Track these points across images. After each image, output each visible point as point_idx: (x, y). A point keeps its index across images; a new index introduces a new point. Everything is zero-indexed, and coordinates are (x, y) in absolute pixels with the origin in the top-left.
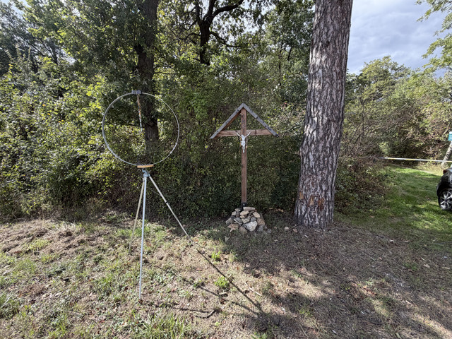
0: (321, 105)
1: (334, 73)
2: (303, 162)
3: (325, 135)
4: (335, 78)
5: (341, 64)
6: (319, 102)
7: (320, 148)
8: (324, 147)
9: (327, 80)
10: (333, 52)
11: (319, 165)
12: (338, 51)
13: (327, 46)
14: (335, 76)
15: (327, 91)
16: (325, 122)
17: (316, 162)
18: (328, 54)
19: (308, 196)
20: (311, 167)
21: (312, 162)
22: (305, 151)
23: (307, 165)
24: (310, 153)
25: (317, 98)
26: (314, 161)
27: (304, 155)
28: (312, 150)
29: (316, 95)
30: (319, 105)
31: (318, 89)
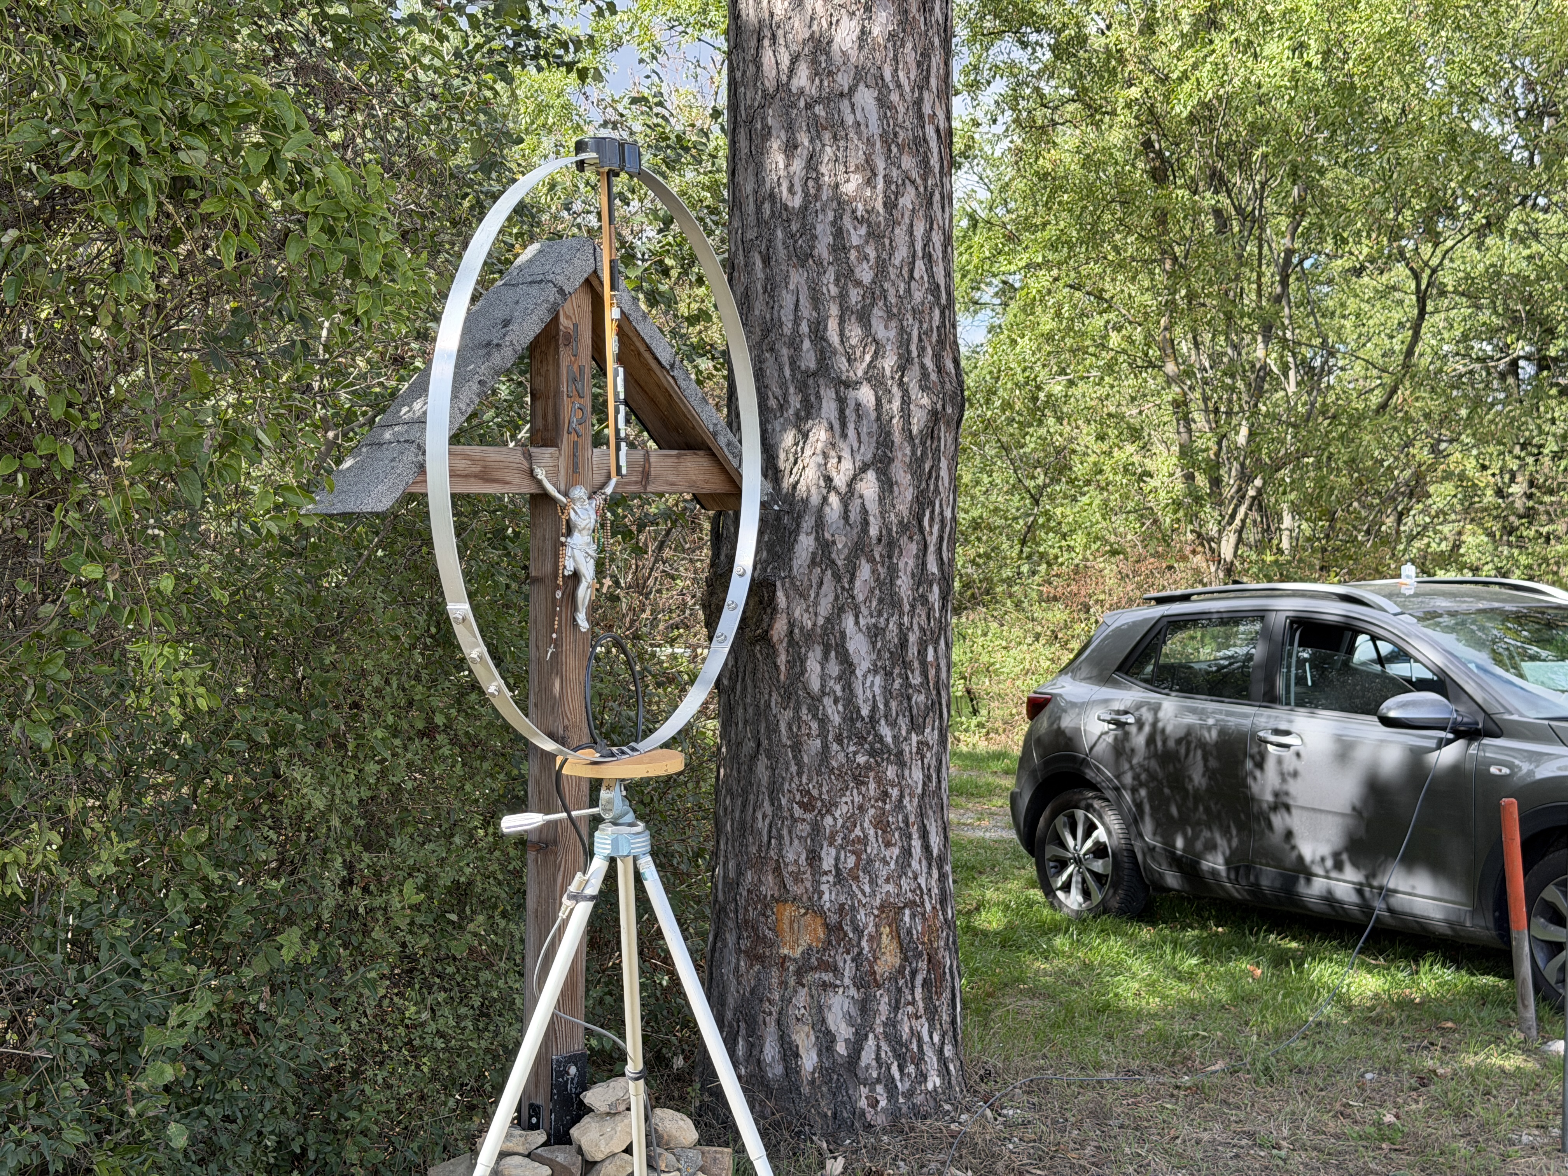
1: (931, 134)
8: (919, 574)
14: (934, 147)
19: (861, 916)
20: (865, 712)
21: (865, 676)
22: (812, 609)
23: (836, 702)
24: (849, 622)
25: (860, 261)
26: (876, 672)
27: (809, 636)
28: (861, 598)
29: (855, 241)
30: (878, 312)
31: (860, 207)
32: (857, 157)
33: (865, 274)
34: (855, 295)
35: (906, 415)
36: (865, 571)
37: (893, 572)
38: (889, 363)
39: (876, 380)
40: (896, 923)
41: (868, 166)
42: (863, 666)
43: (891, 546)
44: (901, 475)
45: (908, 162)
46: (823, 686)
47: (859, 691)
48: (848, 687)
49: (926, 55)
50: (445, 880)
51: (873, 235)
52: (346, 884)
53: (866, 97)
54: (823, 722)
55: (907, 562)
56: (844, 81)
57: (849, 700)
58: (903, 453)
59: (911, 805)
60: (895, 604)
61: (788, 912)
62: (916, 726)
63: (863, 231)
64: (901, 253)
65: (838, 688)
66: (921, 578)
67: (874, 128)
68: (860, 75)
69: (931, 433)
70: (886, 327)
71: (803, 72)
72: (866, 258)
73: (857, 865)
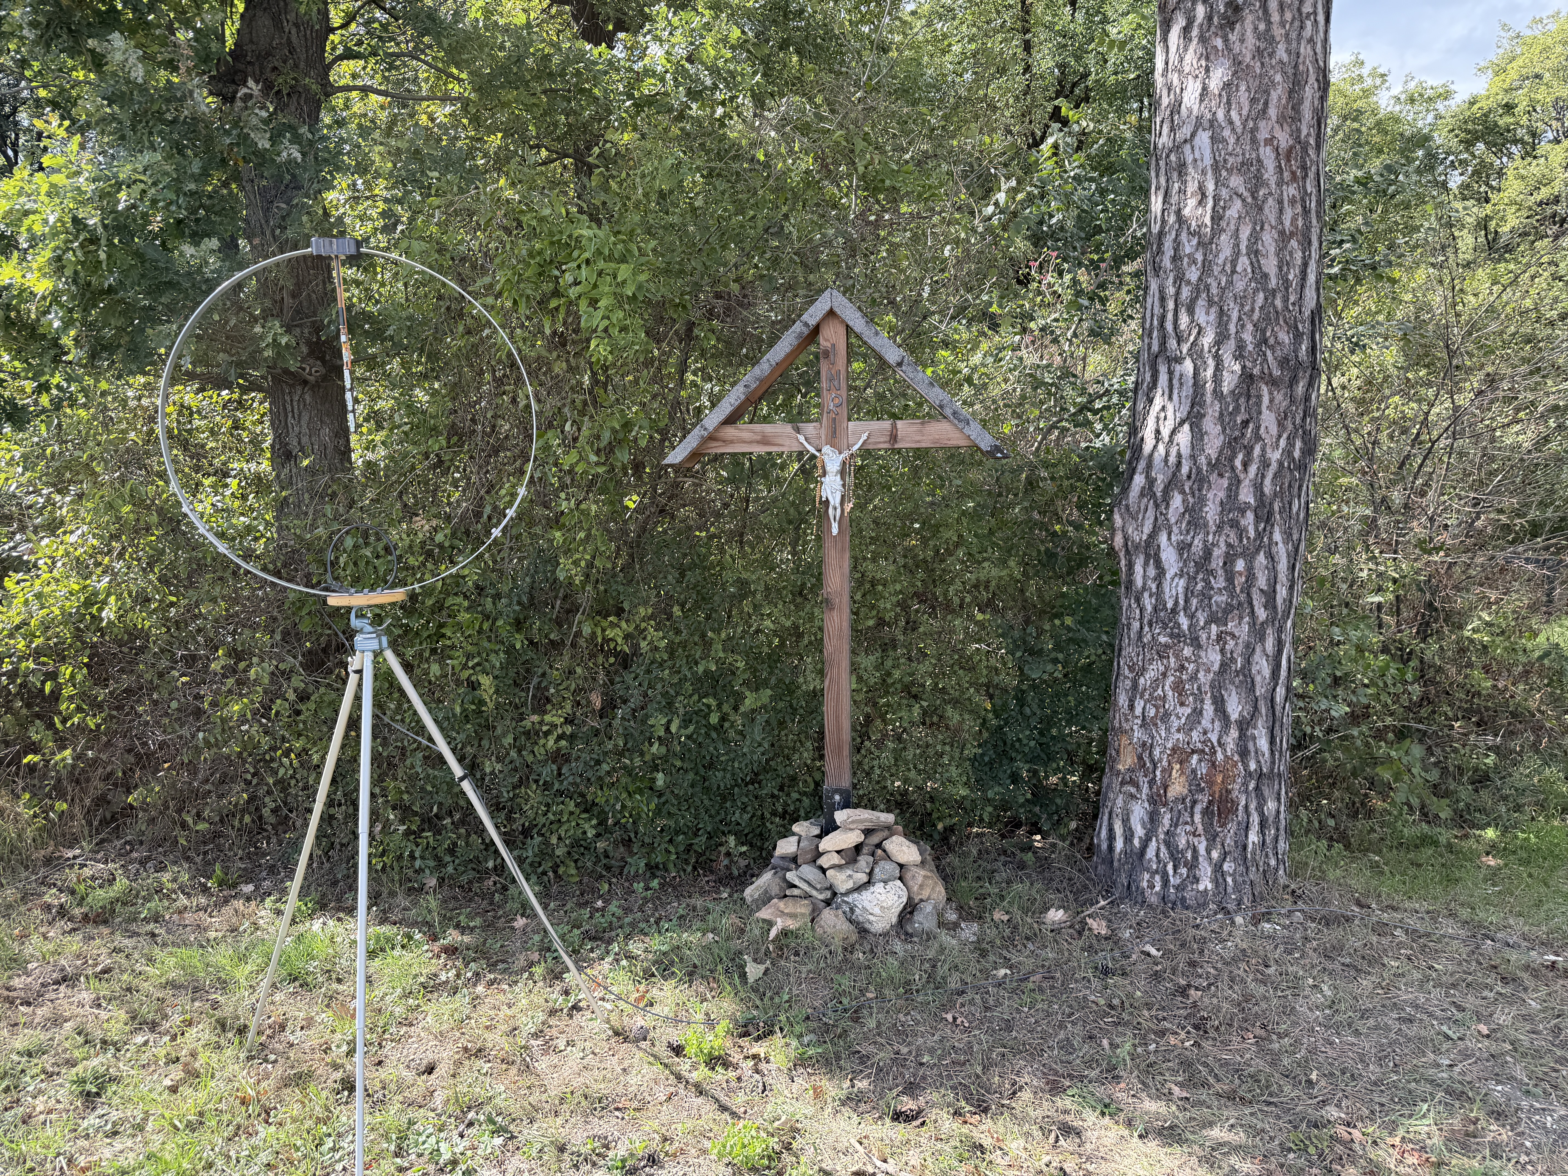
0: (1210, 302)
1: (1267, 154)
2: (1130, 583)
3: (1232, 444)
4: (1270, 174)
5: (1296, 108)
6: (1199, 288)
7: (1211, 512)
8: (1230, 503)
9: (1236, 181)
10: (1259, 53)
11: (1205, 596)
12: (1281, 52)
13: (1231, 25)
14: (1270, 164)
15: (1236, 234)
16: (1229, 383)
17: (1192, 579)
18: (1237, 62)
19: (1157, 752)
20: (1170, 605)
21: (1173, 579)
22: (1139, 528)
23: (1151, 596)
24: (1163, 538)
25: (1189, 265)
26: (1181, 576)
27: (1137, 547)
28: (1173, 520)
29: (1188, 250)
30: (1201, 303)
31: (1194, 223)
32: (1192, 187)
33: (1193, 275)
34: (1186, 292)
35: (1217, 378)
36: (1177, 501)
37: (1202, 501)
38: (1208, 340)
39: (1196, 355)
40: (1184, 763)
41: (1201, 192)
42: (1172, 571)
43: (1201, 481)
44: (1211, 426)
46: (1145, 584)
47: (1167, 590)
48: (1160, 586)
54: (1142, 610)
55: (1216, 494)
56: (1188, 130)
57: (1159, 594)
58: (1212, 410)
59: (1205, 678)
61: (1124, 740)
62: (1215, 620)
63: (1195, 242)
65: (1154, 587)
66: (1232, 506)
67: (1208, 161)
68: (1199, 123)
69: (1245, 392)
70: (1207, 313)
71: (1165, 131)
72: (1195, 262)
73: (1156, 715)
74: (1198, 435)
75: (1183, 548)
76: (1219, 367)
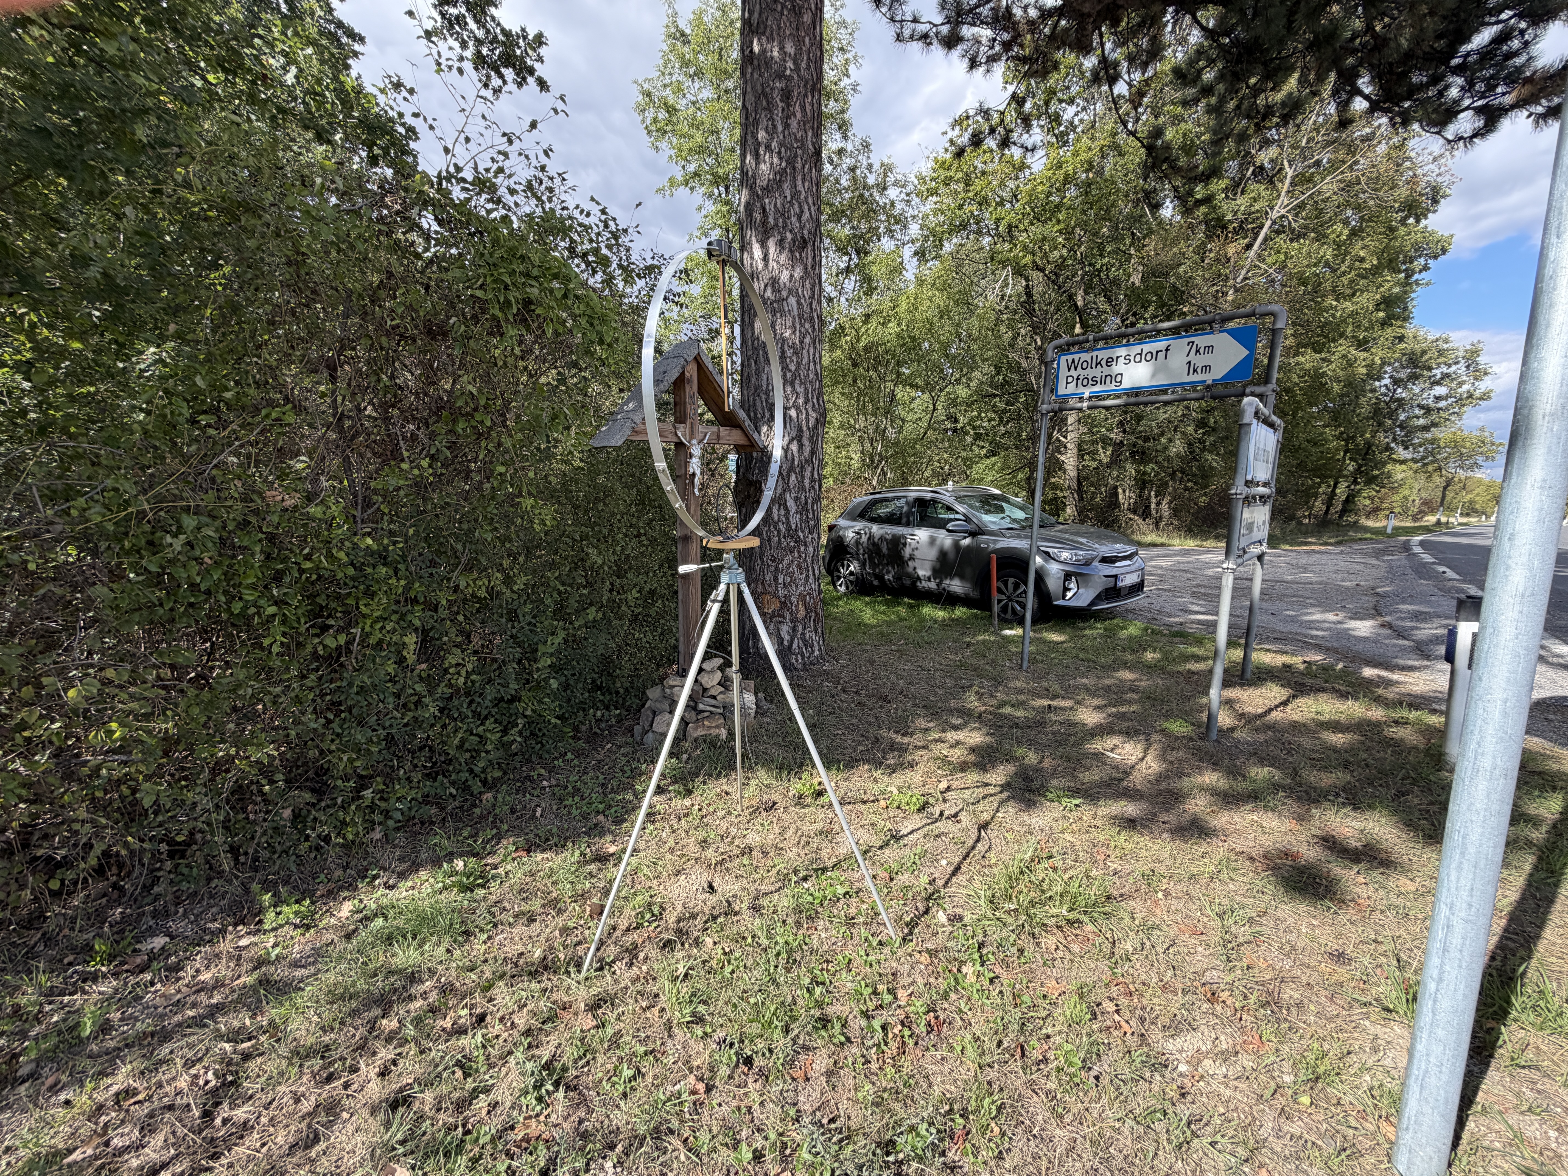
6: (795, 375)
7: (807, 483)
11: (806, 522)
13: (803, 248)
17: (801, 514)
18: (805, 268)
19: (791, 597)
20: (793, 528)
21: (793, 515)
23: (783, 524)
24: (787, 496)
26: (796, 514)
31: (790, 342)
32: (789, 323)
33: (793, 367)
34: (789, 375)
35: (807, 420)
36: (793, 477)
37: (803, 477)
38: (801, 401)
39: (797, 408)
40: (804, 601)
41: (793, 326)
42: (793, 511)
43: (802, 468)
44: (806, 443)
45: (807, 326)
46: (778, 519)
47: (791, 521)
48: (787, 518)
49: (813, 286)
50: (647, 589)
51: (796, 353)
52: (611, 591)
53: (792, 300)
54: (779, 531)
55: (807, 474)
56: (784, 294)
57: (788, 523)
58: (806, 434)
59: (809, 560)
60: (804, 489)
61: (767, 597)
62: (811, 533)
63: (792, 351)
64: (805, 360)
65: (784, 519)
66: (812, 480)
67: (796, 312)
68: (790, 292)
69: (815, 427)
70: (800, 387)
71: (769, 290)
73: (791, 581)
74: (801, 446)
75: (796, 499)
76: (807, 415)
